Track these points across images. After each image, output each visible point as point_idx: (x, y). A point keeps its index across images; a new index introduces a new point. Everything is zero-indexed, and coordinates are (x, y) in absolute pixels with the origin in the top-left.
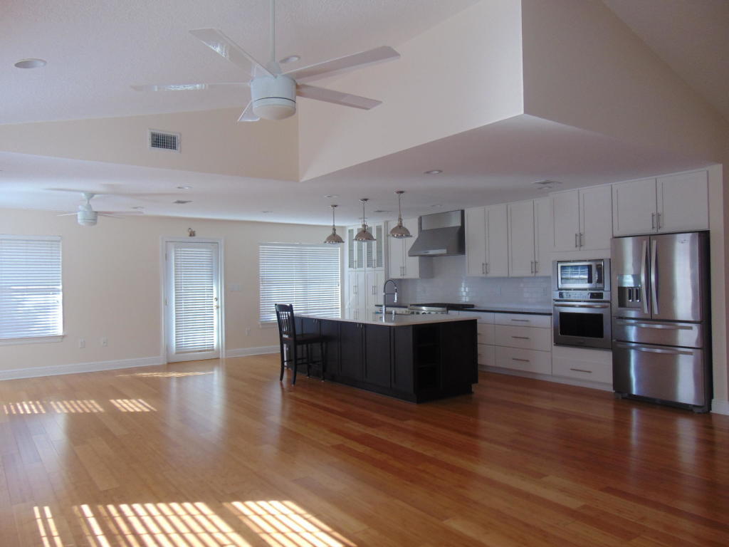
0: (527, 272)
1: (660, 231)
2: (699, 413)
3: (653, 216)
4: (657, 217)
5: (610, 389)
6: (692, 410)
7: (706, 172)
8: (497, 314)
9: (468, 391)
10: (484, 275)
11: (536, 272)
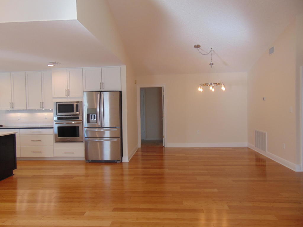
0: (38, 107)
1: (103, 90)
2: (119, 163)
3: (100, 83)
4: (102, 84)
5: (84, 159)
6: (116, 163)
7: (120, 68)
8: (21, 130)
9: (11, 174)
10: (11, 109)
11: (43, 107)
